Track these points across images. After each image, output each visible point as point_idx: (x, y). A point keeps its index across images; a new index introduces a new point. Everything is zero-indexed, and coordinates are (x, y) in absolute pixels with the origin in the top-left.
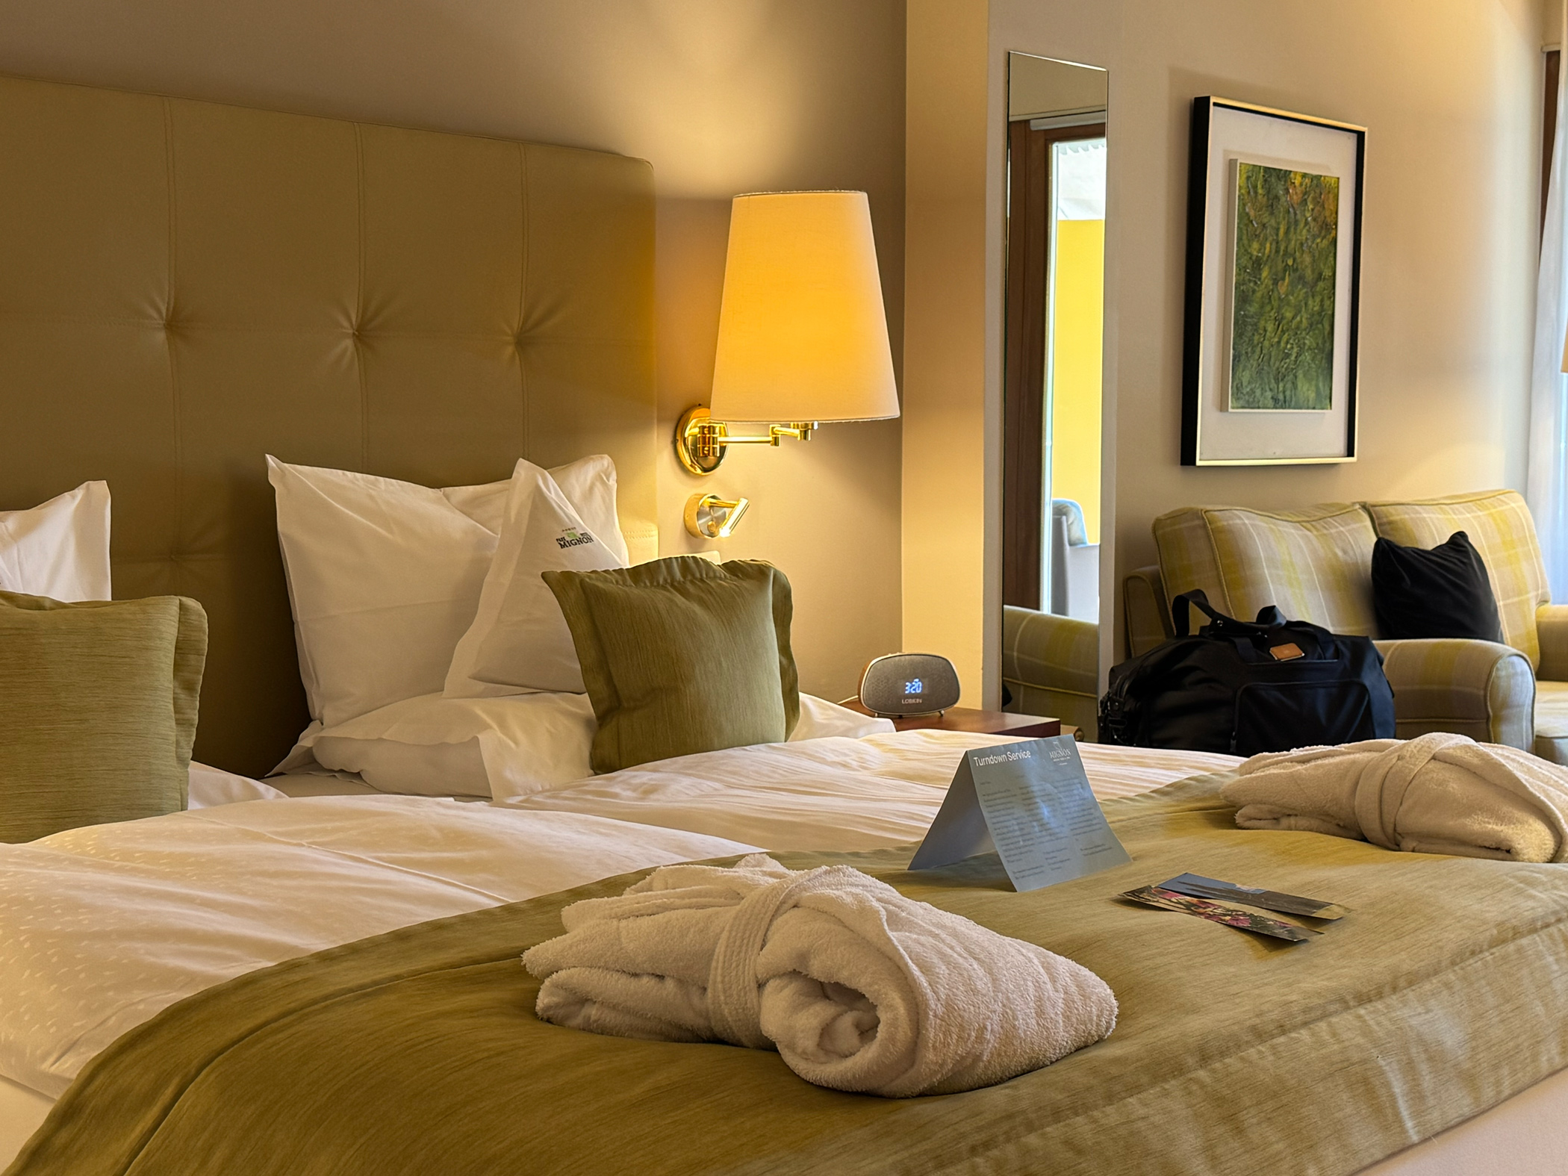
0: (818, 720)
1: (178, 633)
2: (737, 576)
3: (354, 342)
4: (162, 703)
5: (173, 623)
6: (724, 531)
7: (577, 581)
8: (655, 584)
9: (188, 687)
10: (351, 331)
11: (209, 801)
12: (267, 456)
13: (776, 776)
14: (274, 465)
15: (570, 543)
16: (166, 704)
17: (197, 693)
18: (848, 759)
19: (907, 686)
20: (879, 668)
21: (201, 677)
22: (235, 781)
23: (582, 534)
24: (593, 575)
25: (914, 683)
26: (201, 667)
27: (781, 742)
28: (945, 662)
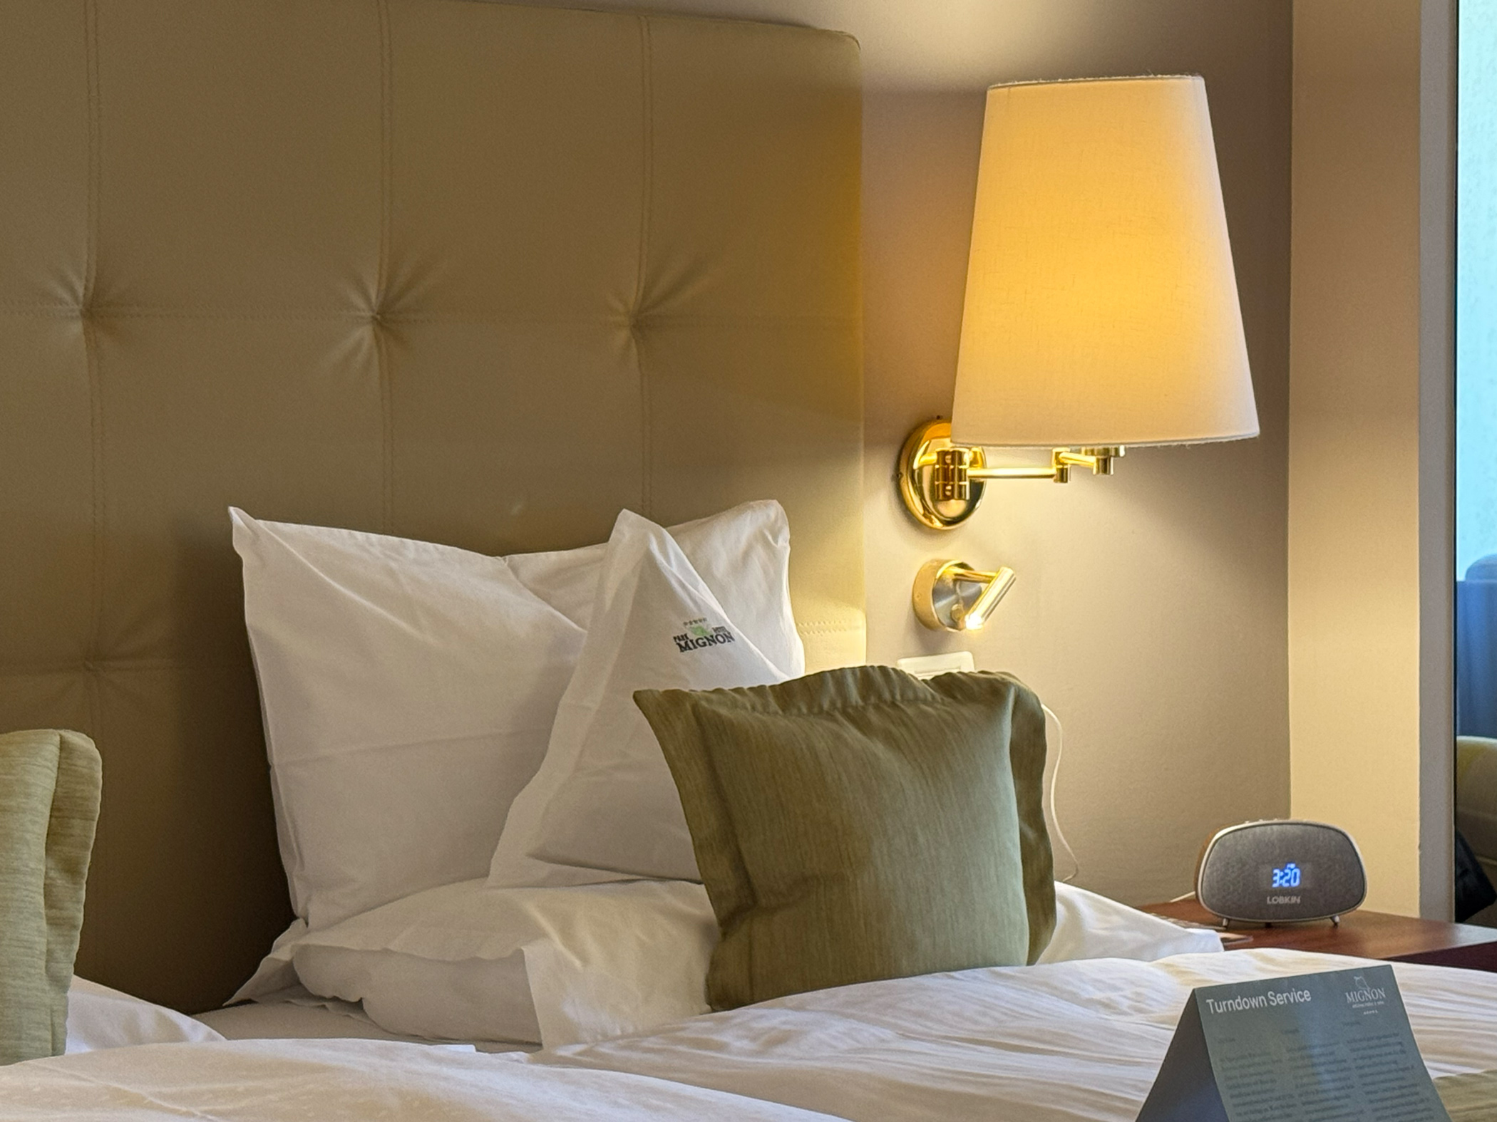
0: (1094, 931)
1: (56, 786)
2: (954, 698)
3: (374, 330)
4: (25, 893)
5: (49, 771)
6: (973, 621)
7: (688, 706)
8: (816, 710)
9: (70, 869)
10: (368, 314)
11: (101, 1041)
12: (232, 510)
13: (987, 1020)
14: (241, 523)
15: (696, 644)
16: (32, 894)
17: (83, 878)
18: (1114, 995)
19: (1276, 875)
20: (1228, 844)
21: (90, 854)
22: (147, 1013)
23: (716, 630)
24: (714, 697)
25: (1287, 871)
26: (90, 838)
27: (1019, 964)
28: (1341, 837)
